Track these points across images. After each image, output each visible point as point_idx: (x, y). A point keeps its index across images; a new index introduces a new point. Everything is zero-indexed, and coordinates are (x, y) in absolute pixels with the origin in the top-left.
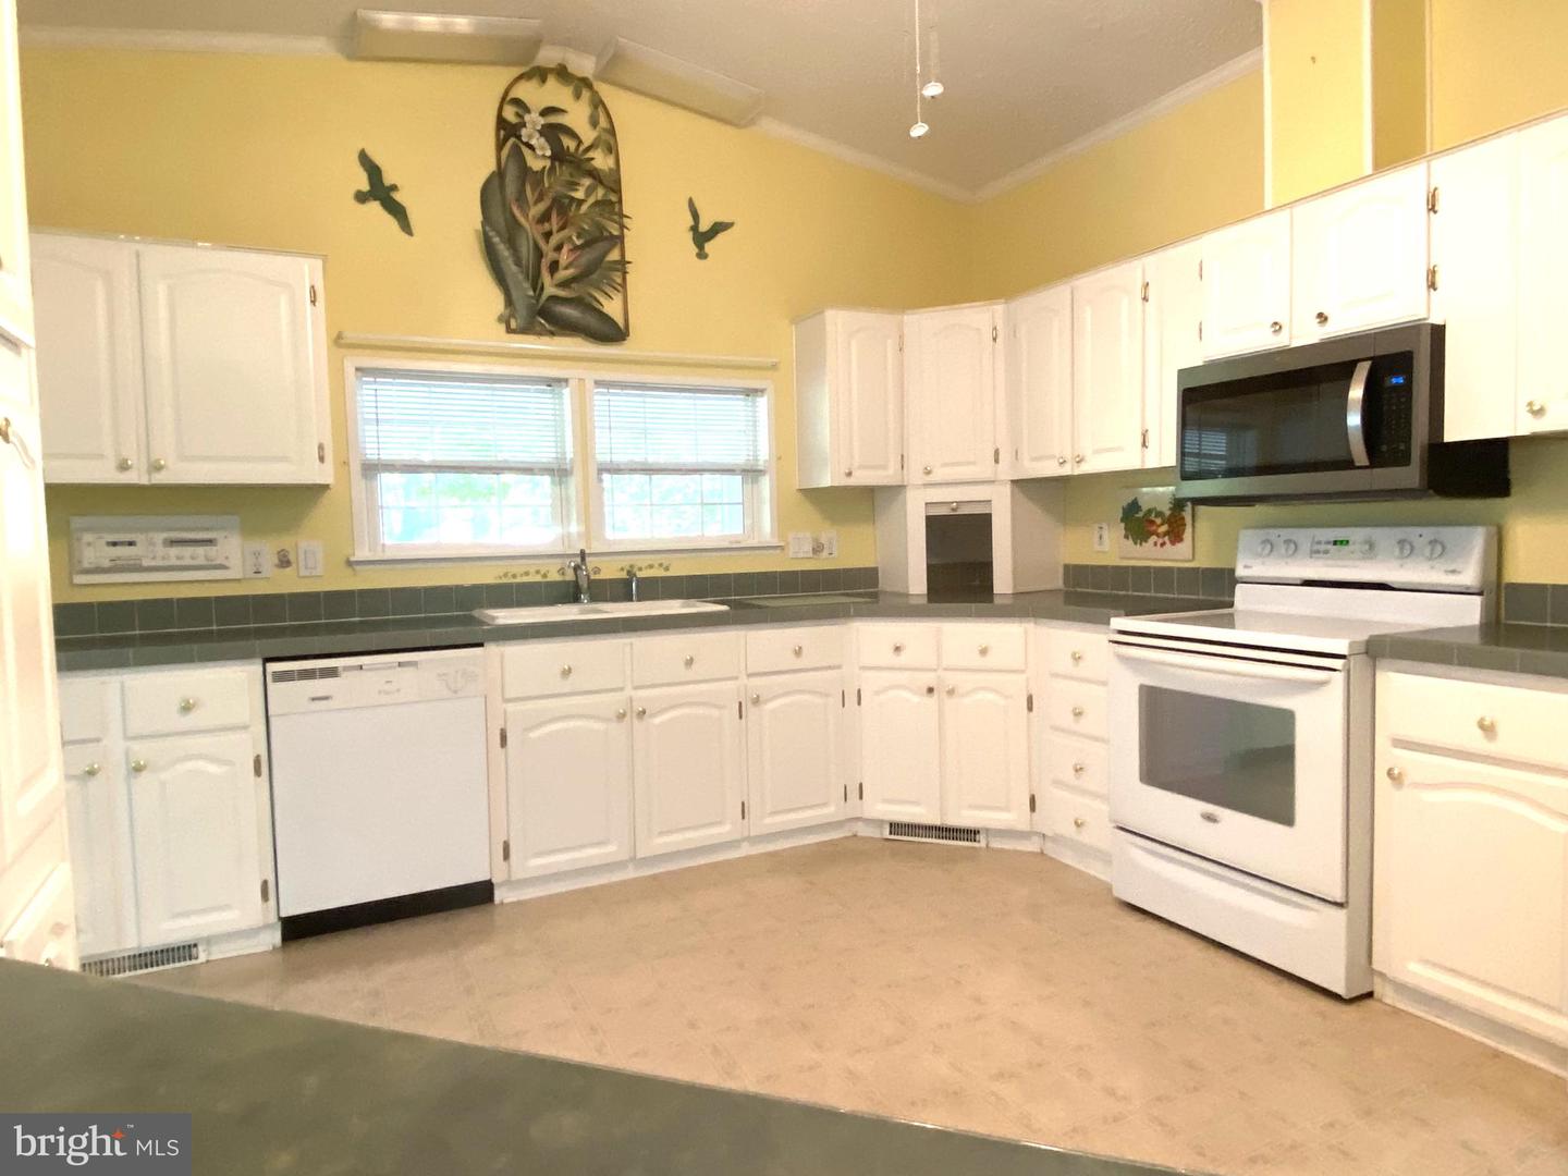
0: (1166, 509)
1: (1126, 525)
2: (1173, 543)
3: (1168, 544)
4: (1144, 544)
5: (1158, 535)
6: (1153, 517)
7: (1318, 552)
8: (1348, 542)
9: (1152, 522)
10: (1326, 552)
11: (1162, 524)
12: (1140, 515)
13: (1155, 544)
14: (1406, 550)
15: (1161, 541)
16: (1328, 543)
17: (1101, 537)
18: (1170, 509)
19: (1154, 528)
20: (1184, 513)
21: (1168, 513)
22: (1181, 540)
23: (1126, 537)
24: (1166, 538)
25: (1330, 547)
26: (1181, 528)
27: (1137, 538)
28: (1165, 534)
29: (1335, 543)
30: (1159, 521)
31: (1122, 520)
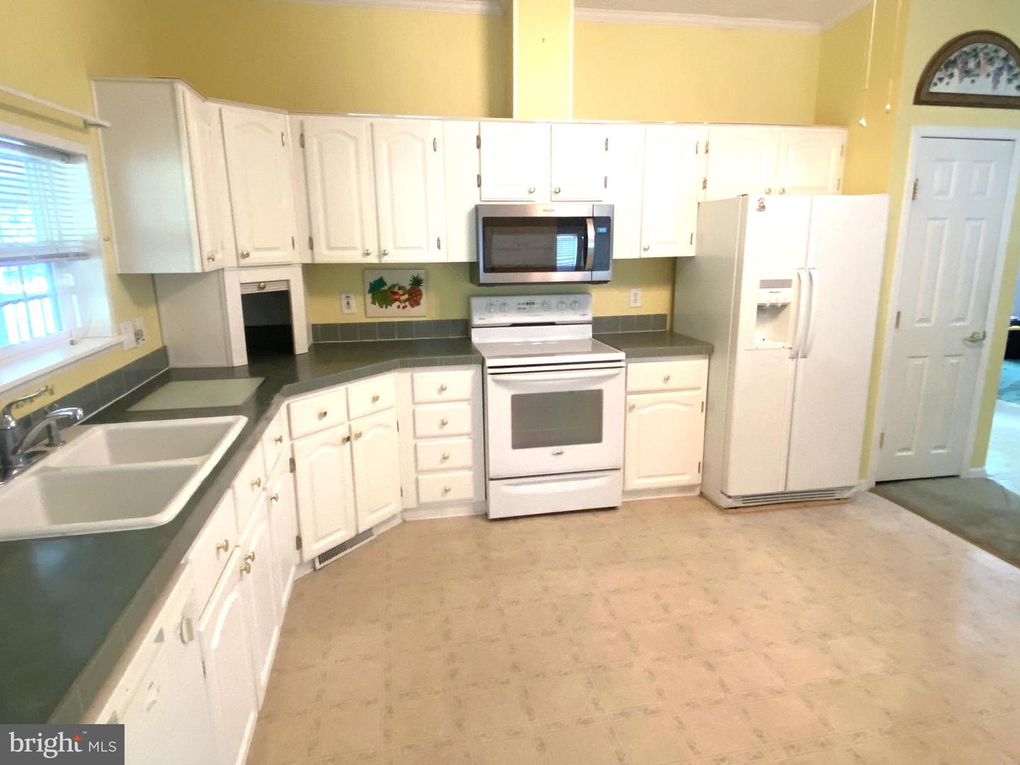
0: (407, 284)
1: (373, 295)
2: (412, 306)
3: (409, 307)
4: (389, 307)
5: (400, 301)
6: (396, 289)
7: (519, 309)
8: (534, 303)
9: (395, 293)
10: (524, 309)
11: (403, 295)
12: (386, 288)
13: (399, 307)
14: (560, 307)
15: (402, 305)
16: (524, 304)
17: (348, 303)
18: (410, 284)
19: (397, 297)
20: (420, 287)
21: (408, 287)
22: (418, 304)
23: (373, 303)
24: (407, 303)
25: (526, 306)
26: (419, 297)
27: (383, 304)
28: (406, 300)
29: (527, 304)
30: (401, 292)
31: (370, 292)
